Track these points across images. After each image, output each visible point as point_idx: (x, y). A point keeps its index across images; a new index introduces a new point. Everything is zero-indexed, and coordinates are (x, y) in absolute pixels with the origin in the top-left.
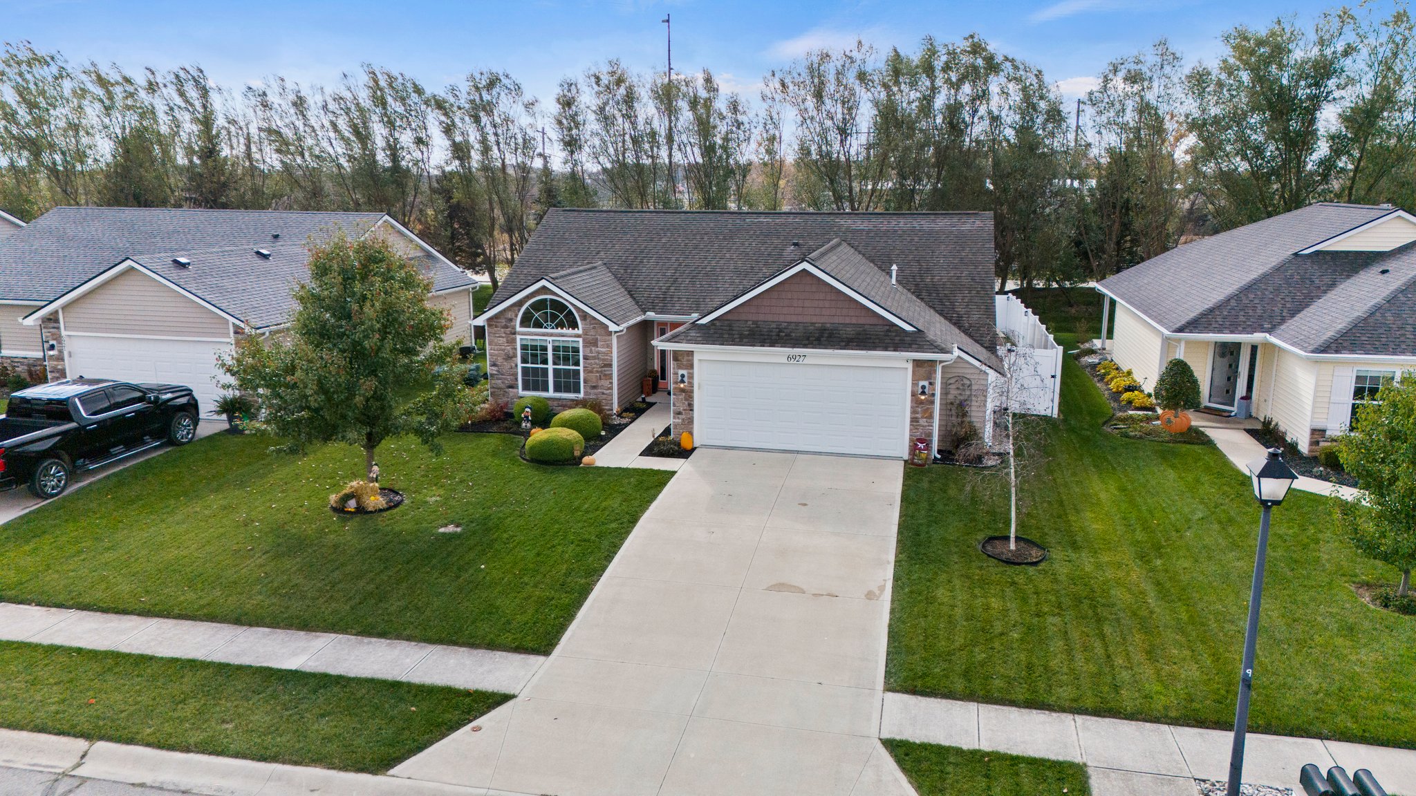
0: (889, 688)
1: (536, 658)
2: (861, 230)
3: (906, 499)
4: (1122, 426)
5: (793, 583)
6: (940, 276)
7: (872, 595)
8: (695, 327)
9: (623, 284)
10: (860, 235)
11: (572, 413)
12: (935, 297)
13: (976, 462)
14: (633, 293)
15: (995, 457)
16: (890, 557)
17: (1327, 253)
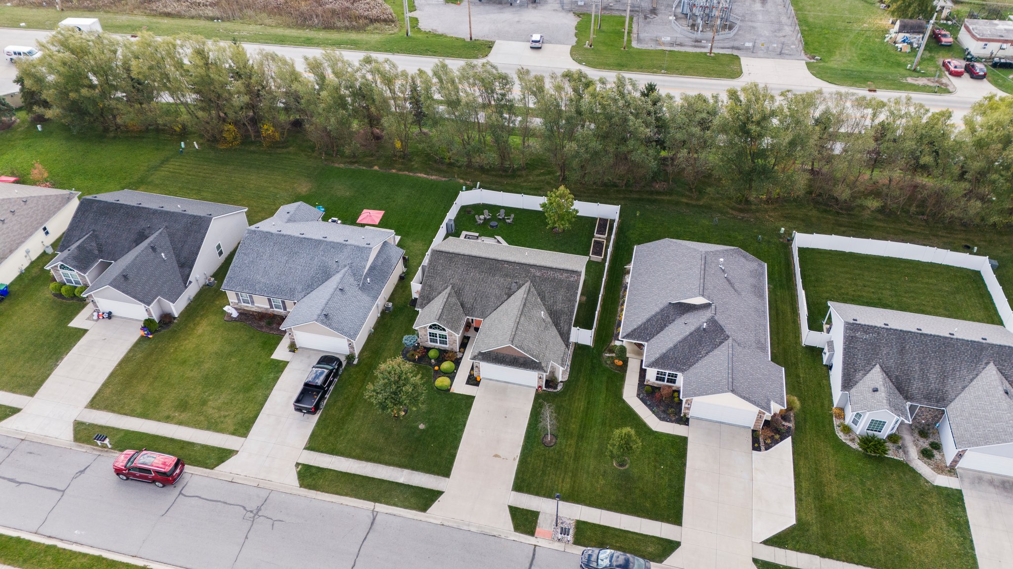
0: (512, 490)
1: (447, 479)
2: (538, 276)
3: (531, 414)
4: (608, 355)
5: (500, 453)
6: (559, 306)
7: (514, 459)
8: (480, 353)
9: (459, 299)
10: (537, 279)
11: (446, 365)
12: (555, 317)
13: (556, 388)
14: (462, 305)
15: (562, 384)
16: (521, 443)
17: (679, 303)
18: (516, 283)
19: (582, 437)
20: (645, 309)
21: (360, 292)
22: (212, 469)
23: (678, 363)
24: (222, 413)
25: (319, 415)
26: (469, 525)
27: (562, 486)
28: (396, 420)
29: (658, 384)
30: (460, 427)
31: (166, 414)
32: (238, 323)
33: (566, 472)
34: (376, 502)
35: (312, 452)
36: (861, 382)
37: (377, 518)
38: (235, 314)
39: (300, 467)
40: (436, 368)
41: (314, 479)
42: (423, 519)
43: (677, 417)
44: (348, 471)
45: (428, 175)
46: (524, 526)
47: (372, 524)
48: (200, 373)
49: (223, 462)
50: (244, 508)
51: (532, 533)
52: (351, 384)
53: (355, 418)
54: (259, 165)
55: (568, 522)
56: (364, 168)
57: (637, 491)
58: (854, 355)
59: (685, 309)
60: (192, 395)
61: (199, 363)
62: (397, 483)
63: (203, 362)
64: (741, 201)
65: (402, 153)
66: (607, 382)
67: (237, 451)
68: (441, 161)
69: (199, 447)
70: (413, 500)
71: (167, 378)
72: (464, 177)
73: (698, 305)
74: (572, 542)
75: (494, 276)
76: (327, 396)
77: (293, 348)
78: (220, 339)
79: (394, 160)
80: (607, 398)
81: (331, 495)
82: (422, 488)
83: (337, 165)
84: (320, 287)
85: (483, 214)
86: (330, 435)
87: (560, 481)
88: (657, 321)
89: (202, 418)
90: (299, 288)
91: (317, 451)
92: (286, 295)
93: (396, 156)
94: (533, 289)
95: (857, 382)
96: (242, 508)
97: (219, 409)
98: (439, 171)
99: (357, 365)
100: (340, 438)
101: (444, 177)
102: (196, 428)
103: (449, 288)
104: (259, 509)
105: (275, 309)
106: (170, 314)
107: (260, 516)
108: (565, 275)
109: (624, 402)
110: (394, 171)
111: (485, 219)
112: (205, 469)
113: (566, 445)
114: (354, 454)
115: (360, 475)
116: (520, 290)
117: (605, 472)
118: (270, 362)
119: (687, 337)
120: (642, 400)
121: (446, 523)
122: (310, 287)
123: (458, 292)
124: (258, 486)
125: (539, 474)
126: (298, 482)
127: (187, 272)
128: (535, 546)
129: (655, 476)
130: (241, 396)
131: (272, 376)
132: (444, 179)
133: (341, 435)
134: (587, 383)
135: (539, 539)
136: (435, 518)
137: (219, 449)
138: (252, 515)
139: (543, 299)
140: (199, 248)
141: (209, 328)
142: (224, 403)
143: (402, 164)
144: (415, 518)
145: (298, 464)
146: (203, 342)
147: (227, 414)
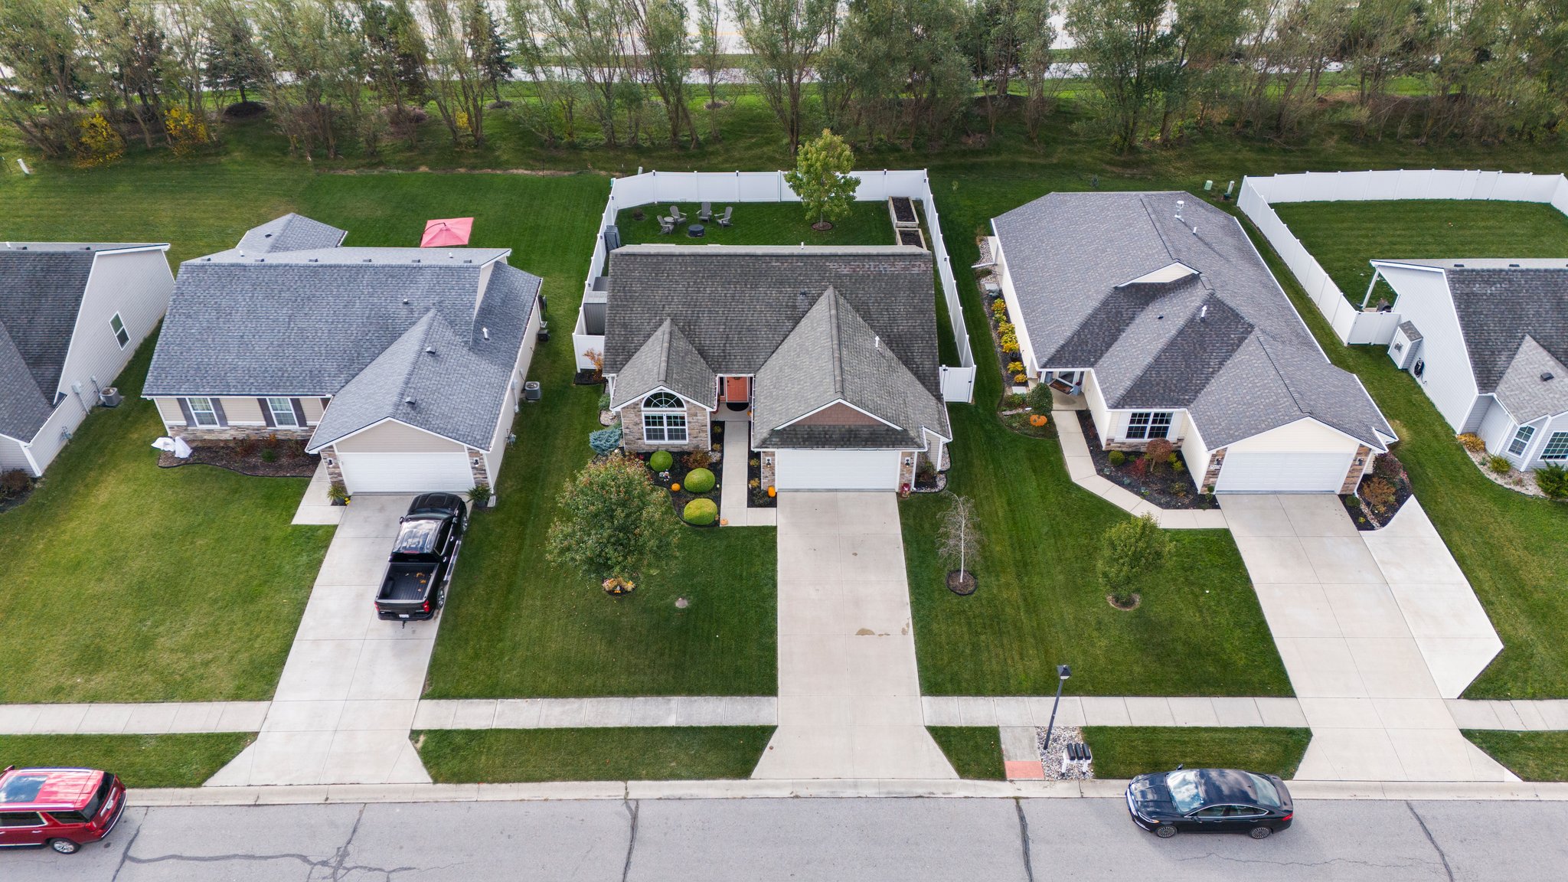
0: (923, 695)
1: (773, 699)
2: (846, 275)
3: (905, 540)
4: (1008, 413)
5: (868, 627)
6: (903, 326)
7: (904, 632)
8: (774, 433)
9: (692, 343)
10: (846, 280)
11: (697, 476)
12: (900, 346)
13: (934, 485)
14: (702, 353)
15: (943, 476)
16: (907, 599)
17: (1133, 285)
18: (804, 294)
19: (1025, 565)
20: (1067, 310)
21: (473, 357)
22: (199, 785)
23: (1171, 390)
24: (198, 658)
25: (440, 616)
26: (855, 786)
27: (1024, 665)
28: (619, 601)
29: (1130, 446)
30: (766, 591)
31: (53, 684)
32: (197, 468)
33: (1021, 638)
34: (629, 779)
35: (443, 702)
36: (1509, 370)
37: (640, 813)
38: (182, 450)
39: (422, 738)
40: (676, 487)
41: (464, 759)
42: (749, 794)
43: (1191, 497)
44: (542, 726)
45: (532, 170)
46: (979, 764)
47: (633, 828)
48: (123, 582)
49: (224, 764)
50: (304, 859)
51: (999, 774)
52: (496, 548)
53: (525, 612)
54: (173, 186)
55: (1067, 734)
56: (400, 172)
57: (1179, 647)
58: (1481, 325)
59: (1147, 294)
60: (112, 631)
61: (115, 563)
62: (664, 729)
63: (124, 557)
64: (1122, 150)
65: (472, 139)
66: (1030, 460)
67: (256, 734)
68: (554, 144)
69: (153, 742)
70: (712, 757)
71: (39, 605)
72: (607, 166)
73: (1170, 283)
74: (1090, 774)
75: (755, 286)
76: (447, 578)
77: (340, 495)
78: (157, 505)
79: (457, 152)
80: (1042, 487)
81: (515, 785)
82: (725, 729)
83: (340, 173)
84: (380, 359)
85: (670, 215)
86: (476, 656)
87: (1017, 657)
88: (1101, 324)
89: (147, 677)
90: (331, 367)
91: (454, 697)
92: (303, 387)
93: (460, 144)
94: (842, 301)
95: (1502, 373)
96: (298, 861)
97: (187, 650)
98: (553, 162)
99: (496, 509)
100: (501, 659)
101: (565, 171)
102: (136, 701)
103: (667, 324)
104: (342, 854)
105: (279, 427)
106: (23, 470)
107: (349, 870)
108: (900, 265)
109: (1079, 488)
110: (462, 170)
111: (675, 223)
112: (179, 791)
113: (999, 586)
114: (544, 687)
115: (572, 729)
116: (815, 307)
117: (1099, 623)
118: (291, 534)
119: (1175, 339)
120: (1109, 478)
121: (803, 792)
122: (355, 362)
123: (686, 329)
124: (327, 802)
125: (968, 651)
126: (425, 772)
127: (49, 372)
128: (1017, 799)
129: (1201, 611)
130: (237, 614)
131: (304, 559)
132: (566, 174)
133: (502, 654)
134: (991, 467)
135: (1018, 784)
136: (776, 787)
137: (208, 737)
138: (328, 871)
139: (867, 316)
140: (73, 318)
141: (123, 488)
142: (197, 635)
143: (476, 157)
144: (729, 794)
145: (414, 735)
146: (117, 518)
147: (210, 656)
